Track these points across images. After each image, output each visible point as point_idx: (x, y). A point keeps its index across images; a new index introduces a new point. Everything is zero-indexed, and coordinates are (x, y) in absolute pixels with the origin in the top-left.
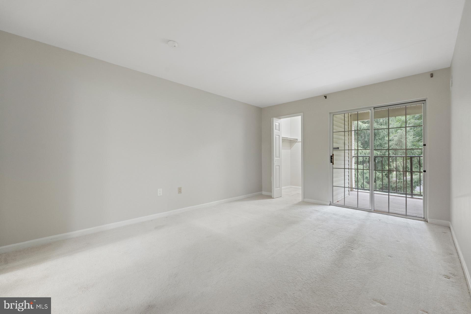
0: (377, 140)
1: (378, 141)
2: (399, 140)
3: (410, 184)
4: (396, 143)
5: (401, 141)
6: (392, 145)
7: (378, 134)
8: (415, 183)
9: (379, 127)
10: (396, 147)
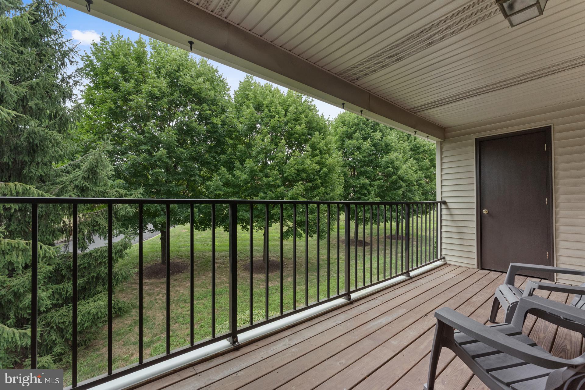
0: (38, 164)
1: (40, 167)
2: (91, 170)
3: (107, 257)
4: (85, 175)
5: (95, 171)
6: (76, 180)
7: (43, 150)
8: (117, 254)
9: (47, 133)
10: (86, 183)
